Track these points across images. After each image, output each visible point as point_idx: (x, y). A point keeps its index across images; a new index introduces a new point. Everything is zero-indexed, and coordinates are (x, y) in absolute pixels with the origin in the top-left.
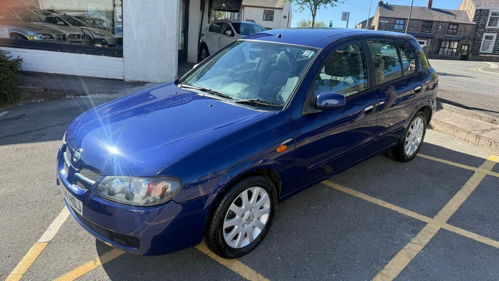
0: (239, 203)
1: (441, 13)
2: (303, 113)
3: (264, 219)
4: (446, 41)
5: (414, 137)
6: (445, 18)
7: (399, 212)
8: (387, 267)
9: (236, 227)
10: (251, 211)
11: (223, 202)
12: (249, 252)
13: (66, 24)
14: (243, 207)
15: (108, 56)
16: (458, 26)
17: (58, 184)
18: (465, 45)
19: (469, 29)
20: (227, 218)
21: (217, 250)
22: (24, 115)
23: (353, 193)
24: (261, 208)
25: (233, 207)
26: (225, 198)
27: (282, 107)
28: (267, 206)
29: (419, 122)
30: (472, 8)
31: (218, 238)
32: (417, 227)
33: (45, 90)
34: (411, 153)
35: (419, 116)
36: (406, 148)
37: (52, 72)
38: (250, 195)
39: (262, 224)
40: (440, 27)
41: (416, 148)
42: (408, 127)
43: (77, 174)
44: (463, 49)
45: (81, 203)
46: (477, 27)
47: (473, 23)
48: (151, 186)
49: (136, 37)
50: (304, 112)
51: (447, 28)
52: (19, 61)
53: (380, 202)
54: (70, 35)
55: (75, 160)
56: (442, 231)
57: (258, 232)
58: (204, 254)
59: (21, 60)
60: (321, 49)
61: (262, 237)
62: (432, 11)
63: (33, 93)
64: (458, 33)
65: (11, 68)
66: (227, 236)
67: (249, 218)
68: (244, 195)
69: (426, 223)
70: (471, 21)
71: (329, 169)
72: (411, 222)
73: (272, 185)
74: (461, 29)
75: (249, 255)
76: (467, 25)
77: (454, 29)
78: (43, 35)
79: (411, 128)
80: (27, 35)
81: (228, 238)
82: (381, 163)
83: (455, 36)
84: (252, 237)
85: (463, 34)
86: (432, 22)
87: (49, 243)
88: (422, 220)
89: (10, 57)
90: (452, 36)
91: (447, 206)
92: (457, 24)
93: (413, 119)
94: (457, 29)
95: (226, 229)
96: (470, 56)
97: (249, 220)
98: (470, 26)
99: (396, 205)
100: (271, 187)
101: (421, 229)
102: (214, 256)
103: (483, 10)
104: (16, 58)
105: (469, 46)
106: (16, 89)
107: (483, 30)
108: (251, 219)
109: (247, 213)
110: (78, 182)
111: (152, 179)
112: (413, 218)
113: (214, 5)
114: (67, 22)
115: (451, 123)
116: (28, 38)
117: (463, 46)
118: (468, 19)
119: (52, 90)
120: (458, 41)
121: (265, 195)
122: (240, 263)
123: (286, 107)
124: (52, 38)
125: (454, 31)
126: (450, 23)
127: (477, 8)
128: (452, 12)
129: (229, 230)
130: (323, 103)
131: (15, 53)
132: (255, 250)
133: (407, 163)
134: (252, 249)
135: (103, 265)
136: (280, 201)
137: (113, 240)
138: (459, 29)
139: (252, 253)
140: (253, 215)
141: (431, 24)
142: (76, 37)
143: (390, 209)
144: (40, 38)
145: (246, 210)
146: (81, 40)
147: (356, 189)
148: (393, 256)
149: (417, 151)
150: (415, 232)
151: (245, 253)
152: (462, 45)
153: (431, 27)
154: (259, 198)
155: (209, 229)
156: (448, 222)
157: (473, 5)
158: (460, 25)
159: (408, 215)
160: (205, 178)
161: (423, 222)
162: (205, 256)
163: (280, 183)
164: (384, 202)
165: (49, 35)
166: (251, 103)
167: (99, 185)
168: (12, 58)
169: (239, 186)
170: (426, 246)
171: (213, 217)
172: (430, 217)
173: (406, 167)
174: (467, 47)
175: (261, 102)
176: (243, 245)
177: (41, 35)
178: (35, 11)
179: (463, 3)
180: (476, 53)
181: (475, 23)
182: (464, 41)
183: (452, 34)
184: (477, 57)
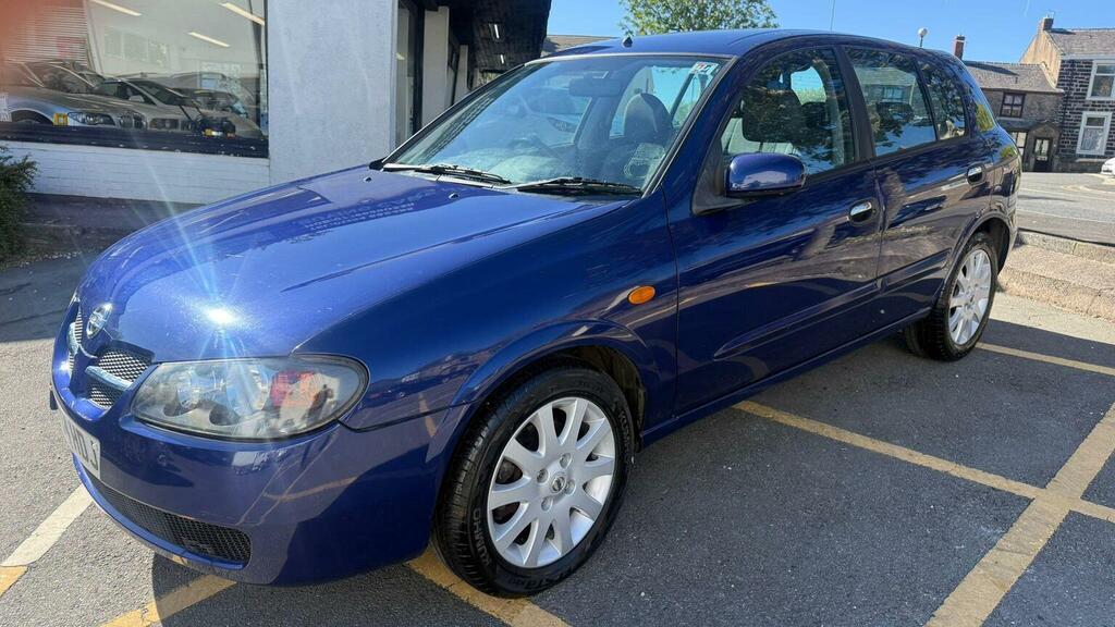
0: (530, 440)
1: (985, 71)
2: (696, 209)
3: (601, 489)
5: (969, 296)
6: (995, 82)
7: (954, 473)
8: (941, 611)
9: (524, 507)
10: (563, 464)
11: (484, 434)
12: (562, 578)
13: (148, 101)
14: (542, 451)
15: (235, 155)
16: (1023, 102)
17: (54, 406)
18: (1042, 139)
19: (1049, 103)
20: (497, 481)
21: (473, 569)
22: (28, 284)
23: (829, 431)
24: (591, 458)
25: (513, 450)
26: (490, 423)
27: (641, 193)
28: (608, 453)
29: (979, 260)
30: (1054, 58)
31: (473, 534)
32: (1006, 510)
33: (84, 232)
34: (964, 340)
35: (981, 243)
36: (952, 322)
37: (106, 196)
38: (560, 418)
39: (596, 503)
41: (975, 325)
42: (955, 272)
43: (91, 368)
44: (1037, 149)
45: (96, 444)
46: (1066, 98)
47: (1058, 90)
48: (281, 386)
49: (298, 112)
50: (698, 204)
51: (1000, 103)
52: (26, 166)
53: (901, 453)
54: (154, 120)
55: (89, 332)
56: (1073, 520)
57: (584, 524)
58: (440, 587)
59: (31, 165)
60: (734, 59)
61: (596, 538)
63: (56, 238)
64: (1025, 113)
65: (7, 181)
66: (499, 532)
67: (558, 483)
68: (543, 417)
69: (1029, 501)
70: (1053, 85)
71: (759, 368)
72: (988, 498)
73: (620, 396)
74: (1032, 104)
75: (562, 588)
76: (1043, 96)
77: (1016, 105)
78: (90, 115)
79: (961, 272)
80: (51, 114)
81: (502, 537)
82: (892, 364)
83: (1017, 120)
84: (567, 538)
85: (1035, 115)
87: (31, 567)
88: (1017, 493)
89: (7, 159)
90: (1013, 119)
91: (1075, 457)
92: (1023, 94)
93: (966, 252)
94: (1022, 105)
95: (495, 512)
96: (1056, 162)
97: (560, 488)
98: (1051, 96)
99: (943, 458)
100: (615, 400)
101: (1019, 514)
102: (465, 591)
103: (1078, 62)
104: (20, 160)
105: (1051, 141)
106: (15, 229)
107: (1079, 105)
108: (563, 485)
109: (554, 471)
110: (96, 392)
111: (281, 364)
112: (993, 489)
113: (482, 60)
114: (151, 97)
115: (1051, 274)
116: (53, 120)
118: (1045, 81)
119: (100, 231)
120: (1027, 131)
121: (600, 422)
122: (537, 608)
123: (651, 189)
124: (111, 122)
125: (1015, 108)
126: (1007, 92)
127: (1064, 58)
128: (1009, 68)
129: (505, 514)
130: (747, 182)
131: (18, 151)
132: (578, 573)
133: (956, 364)
134: (570, 573)
135: (162, 621)
136: (643, 444)
137: (179, 542)
138: (1027, 103)
139: (570, 582)
140: (570, 475)
142: (168, 125)
143: (928, 469)
144: (83, 122)
145: (550, 460)
146: (179, 130)
147: (834, 423)
148: (955, 583)
149: (978, 336)
150: (1006, 523)
151: (551, 583)
152: (1036, 138)
154: (584, 430)
155: (448, 510)
156: (1087, 496)
157: (1055, 52)
158: (1027, 96)
159: (978, 481)
160: (437, 371)
161: (1020, 498)
162: (442, 593)
163: (641, 392)
164: (911, 451)
165: (103, 116)
166: (559, 189)
167: (142, 390)
168: (12, 161)
169: (527, 391)
170: (1040, 556)
171: (459, 475)
172: (1035, 484)
173: (956, 370)
174: (1046, 143)
175: (585, 183)
176: (542, 562)
177: (84, 116)
178: (80, 75)
179: (1032, 48)
180: (1068, 157)
181: (1062, 91)
182: (1040, 130)
183: (1011, 116)
184: (1070, 165)
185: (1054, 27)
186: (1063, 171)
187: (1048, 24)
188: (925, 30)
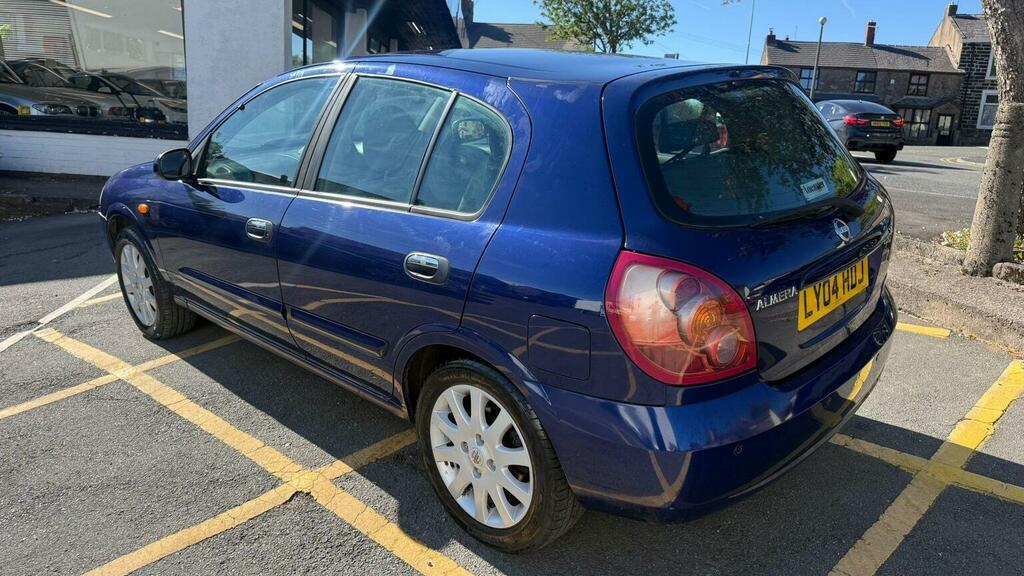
1: (892, 54)
4: (905, 108)
6: (902, 63)
15: (161, 138)
16: (928, 81)
18: (946, 115)
19: (951, 83)
30: (957, 40)
33: (35, 200)
40: (893, 81)
44: (941, 124)
46: (967, 78)
47: (959, 71)
51: (907, 83)
54: (112, 109)
62: (874, 50)
63: (11, 205)
64: (930, 91)
70: (956, 66)
74: (936, 83)
76: (946, 76)
77: (922, 85)
78: (52, 106)
80: (17, 104)
83: (924, 98)
85: (939, 94)
86: (874, 72)
90: (918, 97)
92: (927, 74)
94: (927, 85)
96: (957, 135)
98: (953, 76)
103: (978, 44)
105: (953, 116)
107: (980, 84)
116: (19, 111)
117: (942, 118)
118: (949, 63)
119: (47, 200)
120: (931, 109)
124: (69, 112)
125: (920, 88)
126: (913, 73)
127: (966, 41)
128: (916, 51)
138: (932, 83)
141: (873, 74)
144: (46, 112)
152: (940, 115)
153: (874, 82)
157: (957, 36)
158: (932, 76)
165: (62, 107)
174: (949, 119)
177: (46, 107)
179: (939, 32)
180: (969, 132)
181: (964, 71)
182: (943, 107)
183: (917, 95)
184: (970, 139)
185: (958, 12)
186: (963, 145)
187: (953, 9)
188: (825, 19)
